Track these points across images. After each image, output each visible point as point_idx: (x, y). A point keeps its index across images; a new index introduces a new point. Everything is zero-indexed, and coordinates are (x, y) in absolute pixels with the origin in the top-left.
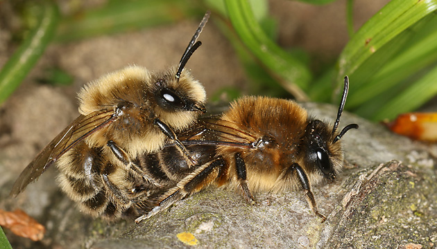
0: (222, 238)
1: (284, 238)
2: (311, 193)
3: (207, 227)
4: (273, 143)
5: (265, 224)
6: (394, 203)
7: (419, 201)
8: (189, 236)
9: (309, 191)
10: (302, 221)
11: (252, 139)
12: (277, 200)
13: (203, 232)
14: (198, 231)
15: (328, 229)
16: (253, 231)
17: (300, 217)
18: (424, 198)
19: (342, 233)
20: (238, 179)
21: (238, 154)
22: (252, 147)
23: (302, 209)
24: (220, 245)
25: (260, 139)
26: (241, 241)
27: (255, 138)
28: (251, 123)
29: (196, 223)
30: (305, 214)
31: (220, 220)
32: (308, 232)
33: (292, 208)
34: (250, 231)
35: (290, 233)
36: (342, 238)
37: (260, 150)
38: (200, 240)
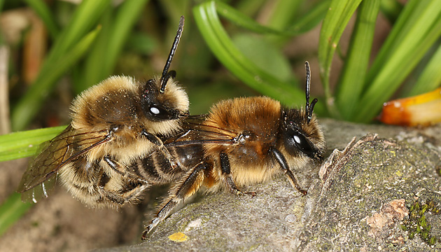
0: (210, 230)
1: (272, 220)
2: (290, 172)
3: (195, 224)
4: (253, 136)
5: (253, 212)
6: (376, 171)
7: (404, 167)
8: (180, 235)
9: (288, 170)
10: (289, 203)
11: (234, 135)
12: (264, 191)
13: (192, 228)
14: (187, 229)
15: (310, 202)
16: (240, 219)
17: (286, 200)
18: (409, 164)
19: (324, 202)
20: (222, 174)
21: (221, 151)
22: (234, 142)
23: (287, 193)
24: (209, 236)
25: (240, 135)
26: (229, 229)
27: (237, 134)
28: (230, 121)
29: (186, 224)
30: (290, 197)
31: (208, 217)
32: (295, 210)
33: (279, 194)
34: (238, 220)
35: (277, 214)
36: (325, 207)
37: (242, 145)
38: (190, 236)
